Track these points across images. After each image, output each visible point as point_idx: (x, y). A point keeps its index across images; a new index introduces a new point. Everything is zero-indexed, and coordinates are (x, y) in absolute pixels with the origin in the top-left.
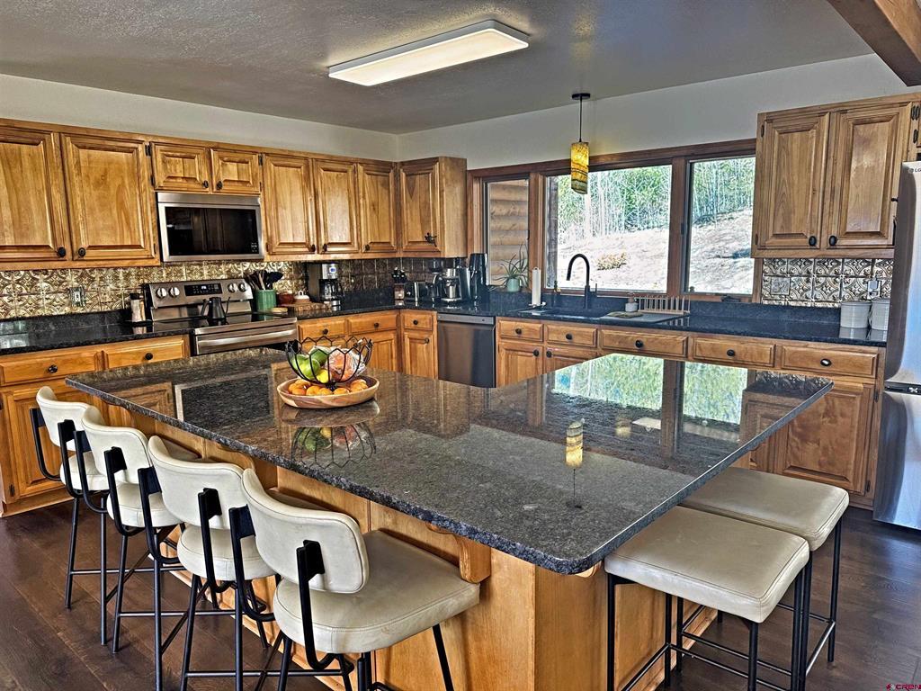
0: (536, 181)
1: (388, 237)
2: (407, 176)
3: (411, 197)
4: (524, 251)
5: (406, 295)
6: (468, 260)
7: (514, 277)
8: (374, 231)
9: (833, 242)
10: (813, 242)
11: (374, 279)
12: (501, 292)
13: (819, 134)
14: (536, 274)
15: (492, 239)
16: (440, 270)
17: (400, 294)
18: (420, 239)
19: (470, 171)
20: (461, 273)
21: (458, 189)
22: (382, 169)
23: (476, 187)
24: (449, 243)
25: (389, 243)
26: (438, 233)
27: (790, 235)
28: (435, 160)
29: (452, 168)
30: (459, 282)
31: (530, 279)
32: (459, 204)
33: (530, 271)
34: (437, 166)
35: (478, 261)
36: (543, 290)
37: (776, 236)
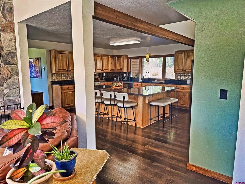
0: (140, 59)
1: (114, 68)
2: (117, 58)
3: (118, 61)
4: (138, 71)
5: (116, 79)
6: (128, 73)
7: (136, 76)
8: (111, 67)
9: (185, 70)
10: (182, 70)
11: (110, 76)
12: (134, 79)
13: (183, 54)
14: (140, 75)
15: (132, 69)
16: (123, 74)
17: (115, 79)
18: (119, 69)
19: (129, 57)
20: (127, 75)
21: (126, 60)
22: (113, 57)
23: (129, 60)
24: (125, 70)
25: (114, 70)
26: (123, 68)
27: (179, 69)
28: (122, 55)
29: (125, 57)
30: (126, 76)
31: (139, 76)
32: (126, 63)
33: (139, 75)
34: (123, 56)
35: (130, 73)
36: (141, 78)
37: (177, 69)
